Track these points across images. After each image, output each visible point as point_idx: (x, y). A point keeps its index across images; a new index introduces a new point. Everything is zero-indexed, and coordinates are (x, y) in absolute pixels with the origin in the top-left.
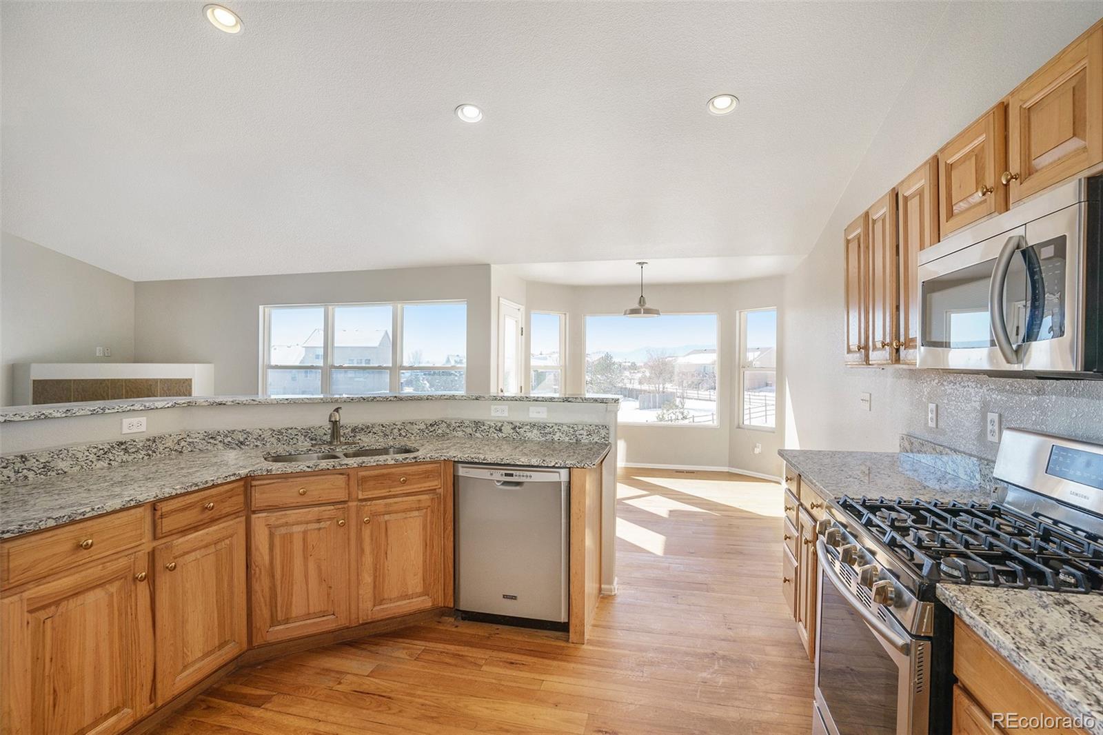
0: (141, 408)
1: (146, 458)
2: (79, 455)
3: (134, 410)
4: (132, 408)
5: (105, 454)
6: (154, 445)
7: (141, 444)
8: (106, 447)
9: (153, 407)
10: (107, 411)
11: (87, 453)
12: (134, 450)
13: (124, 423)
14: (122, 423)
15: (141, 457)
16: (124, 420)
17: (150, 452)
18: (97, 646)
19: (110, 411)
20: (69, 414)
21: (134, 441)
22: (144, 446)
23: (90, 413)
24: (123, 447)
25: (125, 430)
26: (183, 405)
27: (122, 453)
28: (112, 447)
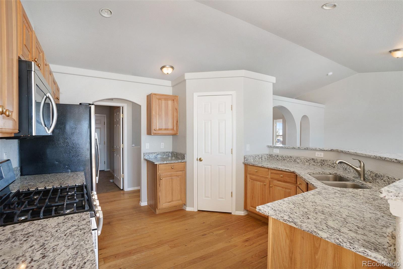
0: (319, 149)
1: (321, 166)
2: (302, 159)
3: (316, 150)
4: (316, 149)
5: (308, 161)
6: (323, 162)
7: (319, 161)
8: (309, 159)
9: (323, 150)
10: (308, 149)
11: (304, 159)
12: (317, 162)
13: (316, 153)
14: (315, 153)
15: (319, 165)
16: (316, 152)
17: (322, 164)
18: (258, 193)
19: (309, 149)
20: (299, 148)
21: (317, 159)
22: (320, 162)
23: (304, 149)
24: (313, 160)
25: (316, 156)
26: (335, 151)
27: (313, 162)
28: (310, 159)
